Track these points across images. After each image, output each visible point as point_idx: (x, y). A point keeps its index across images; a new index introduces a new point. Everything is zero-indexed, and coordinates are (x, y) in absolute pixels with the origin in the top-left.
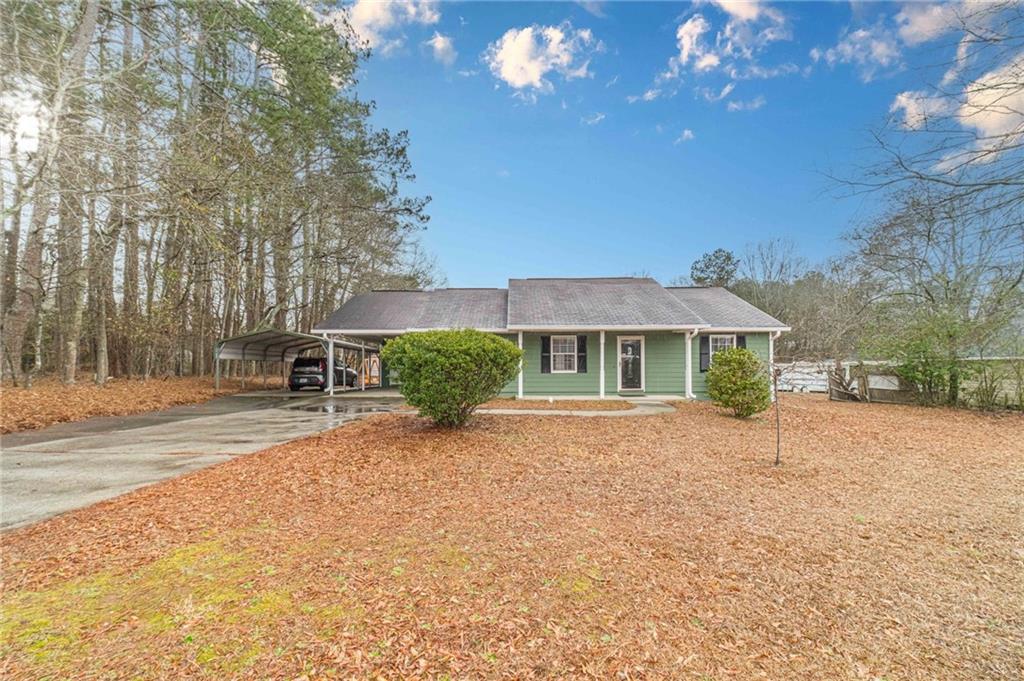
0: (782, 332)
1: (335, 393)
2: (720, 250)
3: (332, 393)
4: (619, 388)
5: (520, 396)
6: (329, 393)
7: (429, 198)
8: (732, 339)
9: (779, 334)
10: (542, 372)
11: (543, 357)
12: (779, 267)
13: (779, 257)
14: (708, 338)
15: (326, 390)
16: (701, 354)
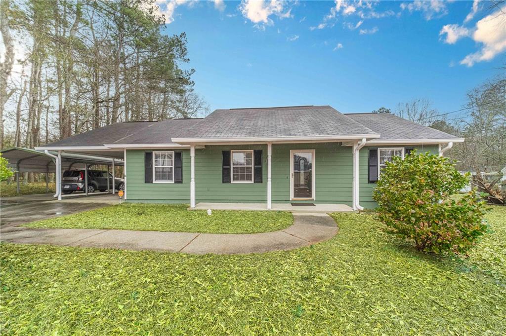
0: (454, 143)
1: (63, 198)
2: (382, 108)
3: (60, 199)
4: (292, 197)
5: (193, 204)
6: (57, 198)
7: (193, 70)
8: (400, 152)
9: (450, 145)
10: (223, 182)
11: (224, 169)
12: (419, 116)
13: (419, 111)
14: (376, 151)
15: (55, 196)
16: (369, 166)
